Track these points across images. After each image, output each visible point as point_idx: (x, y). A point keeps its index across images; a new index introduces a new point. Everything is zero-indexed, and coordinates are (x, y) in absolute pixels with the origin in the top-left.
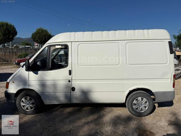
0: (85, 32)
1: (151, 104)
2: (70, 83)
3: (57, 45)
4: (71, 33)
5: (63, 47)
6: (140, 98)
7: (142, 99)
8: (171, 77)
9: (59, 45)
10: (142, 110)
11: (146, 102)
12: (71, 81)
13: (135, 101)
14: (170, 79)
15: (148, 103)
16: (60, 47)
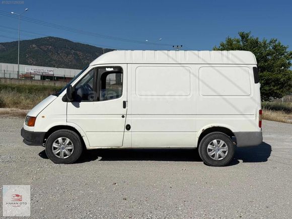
0: (145, 50)
1: (231, 147)
2: (125, 118)
3: (108, 67)
4: (126, 51)
5: (117, 70)
6: (215, 141)
7: (218, 142)
8: (256, 112)
9: (111, 67)
10: (220, 157)
11: (224, 146)
12: (125, 116)
13: (209, 145)
14: (254, 116)
15: (227, 146)
16: (112, 69)
